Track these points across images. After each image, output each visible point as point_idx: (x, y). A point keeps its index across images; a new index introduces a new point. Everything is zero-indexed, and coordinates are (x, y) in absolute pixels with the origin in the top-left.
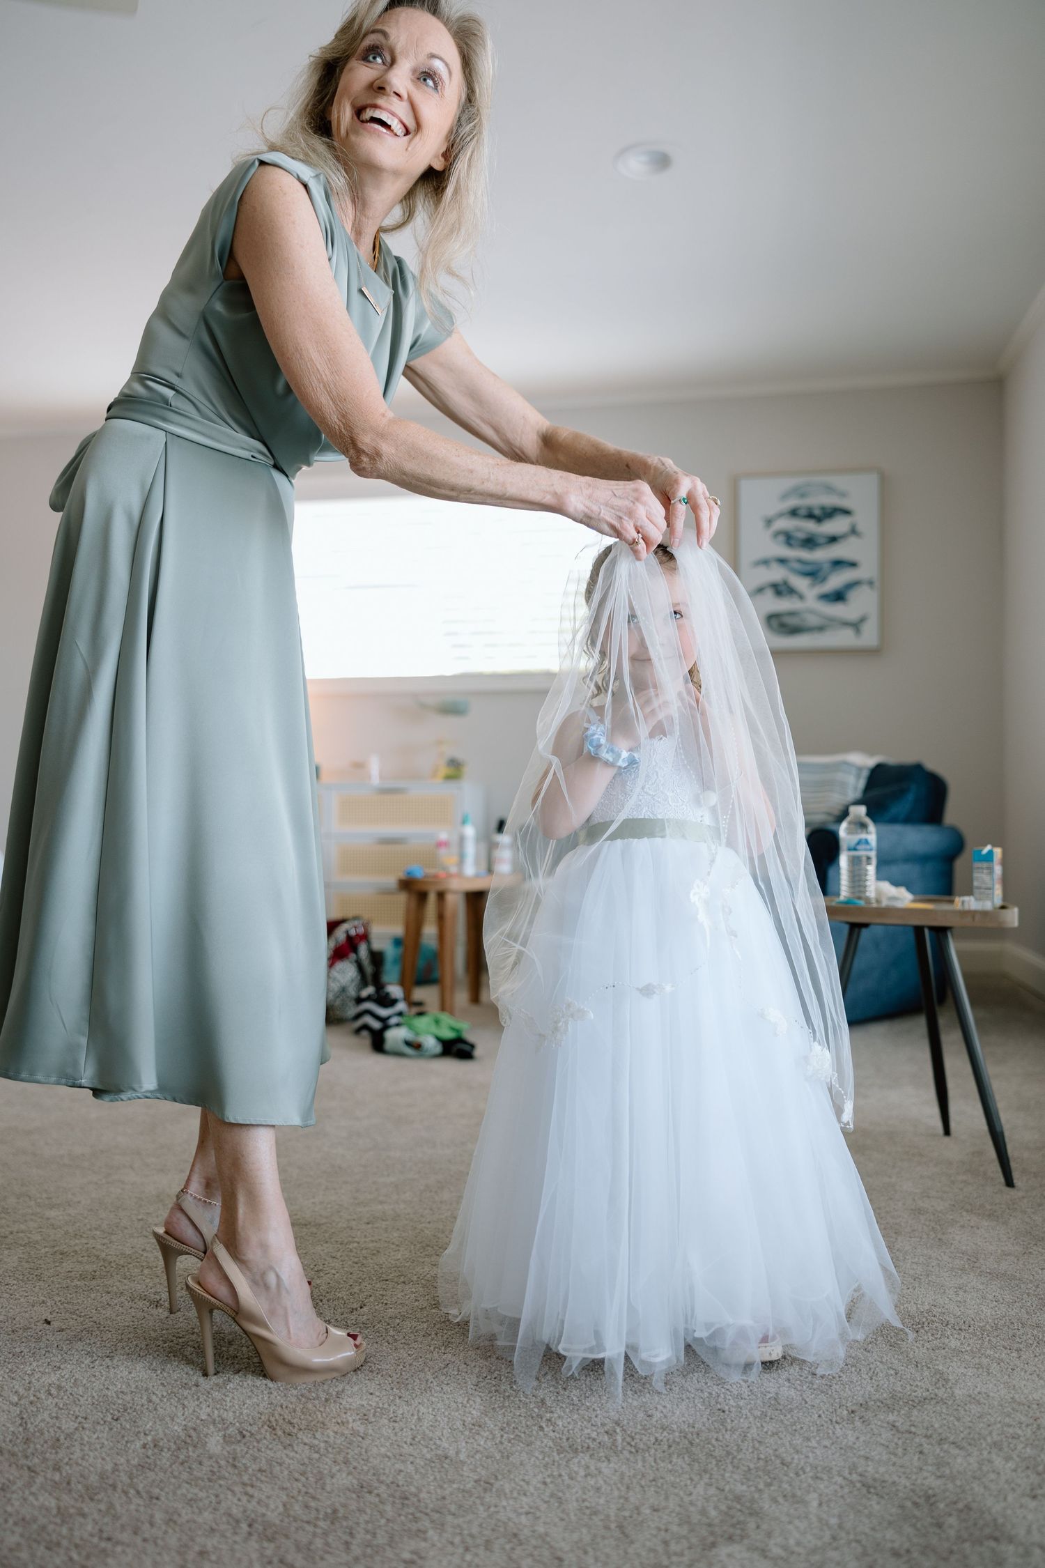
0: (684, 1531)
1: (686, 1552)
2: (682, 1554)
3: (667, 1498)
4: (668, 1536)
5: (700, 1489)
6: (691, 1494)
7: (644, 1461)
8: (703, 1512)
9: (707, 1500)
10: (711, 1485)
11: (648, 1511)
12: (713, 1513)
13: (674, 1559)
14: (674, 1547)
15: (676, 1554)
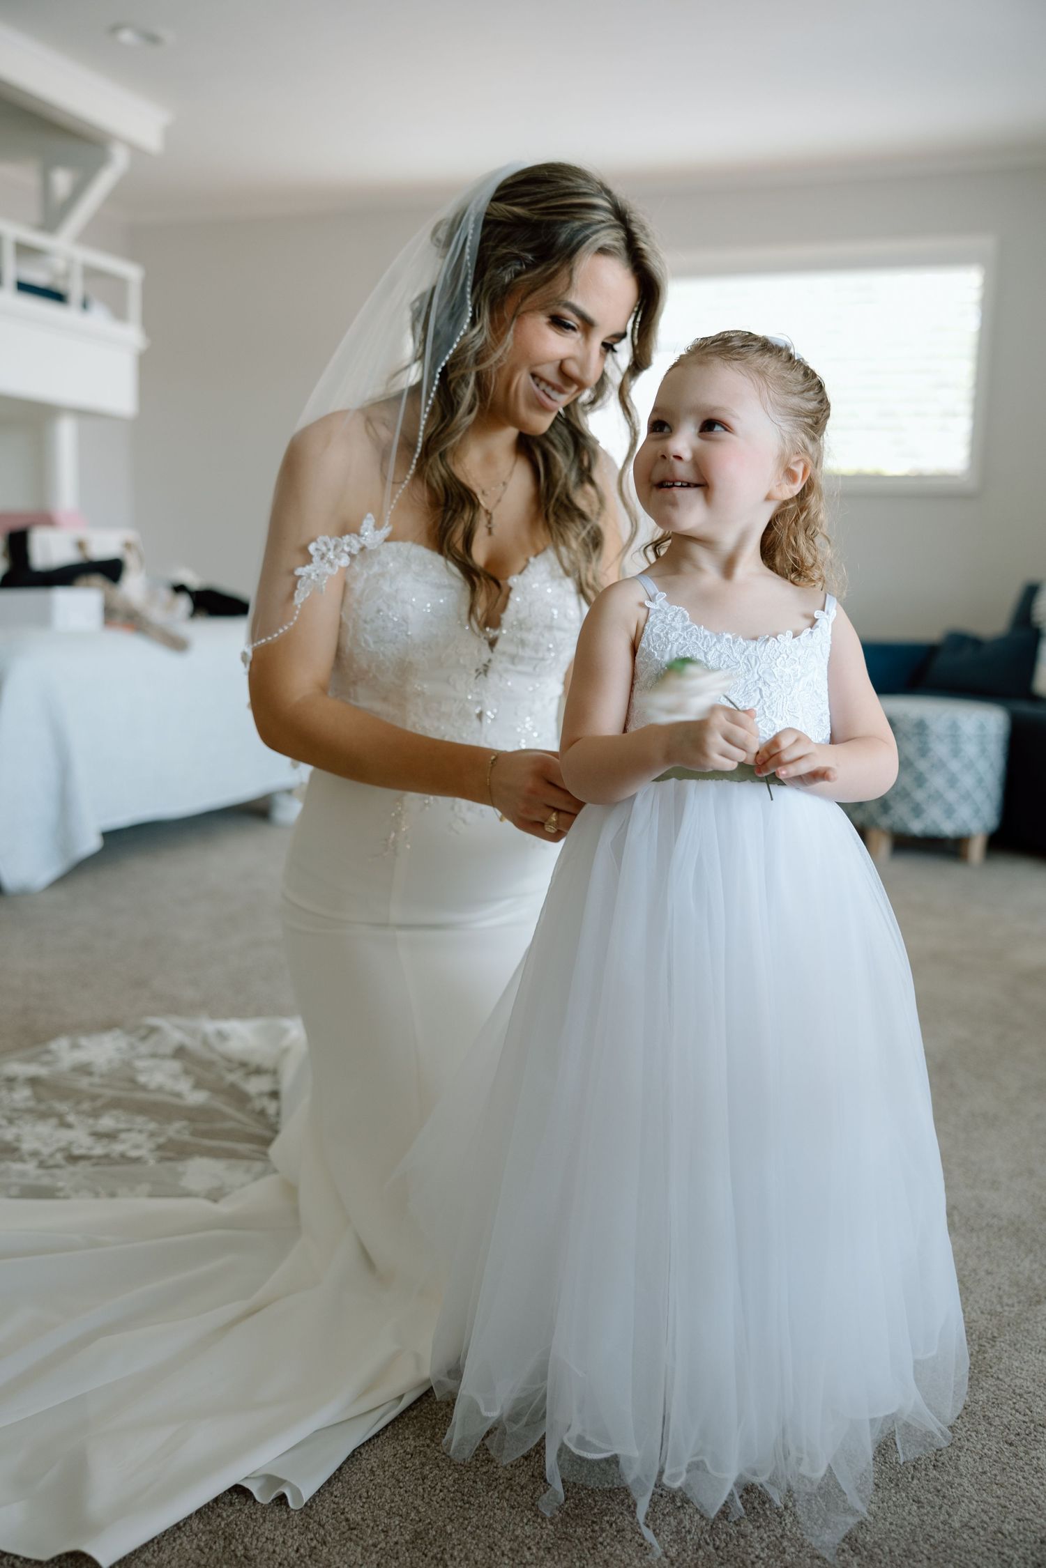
0: (1014, 1290)
1: (1016, 1305)
2: (1013, 1306)
3: (998, 1266)
4: (1001, 1293)
5: (1026, 1263)
6: (1018, 1266)
7: (978, 1238)
8: (1030, 1279)
9: (1033, 1271)
10: (1036, 1261)
11: (983, 1273)
12: (1038, 1281)
13: (1006, 1308)
14: (1005, 1300)
15: (1008, 1305)
